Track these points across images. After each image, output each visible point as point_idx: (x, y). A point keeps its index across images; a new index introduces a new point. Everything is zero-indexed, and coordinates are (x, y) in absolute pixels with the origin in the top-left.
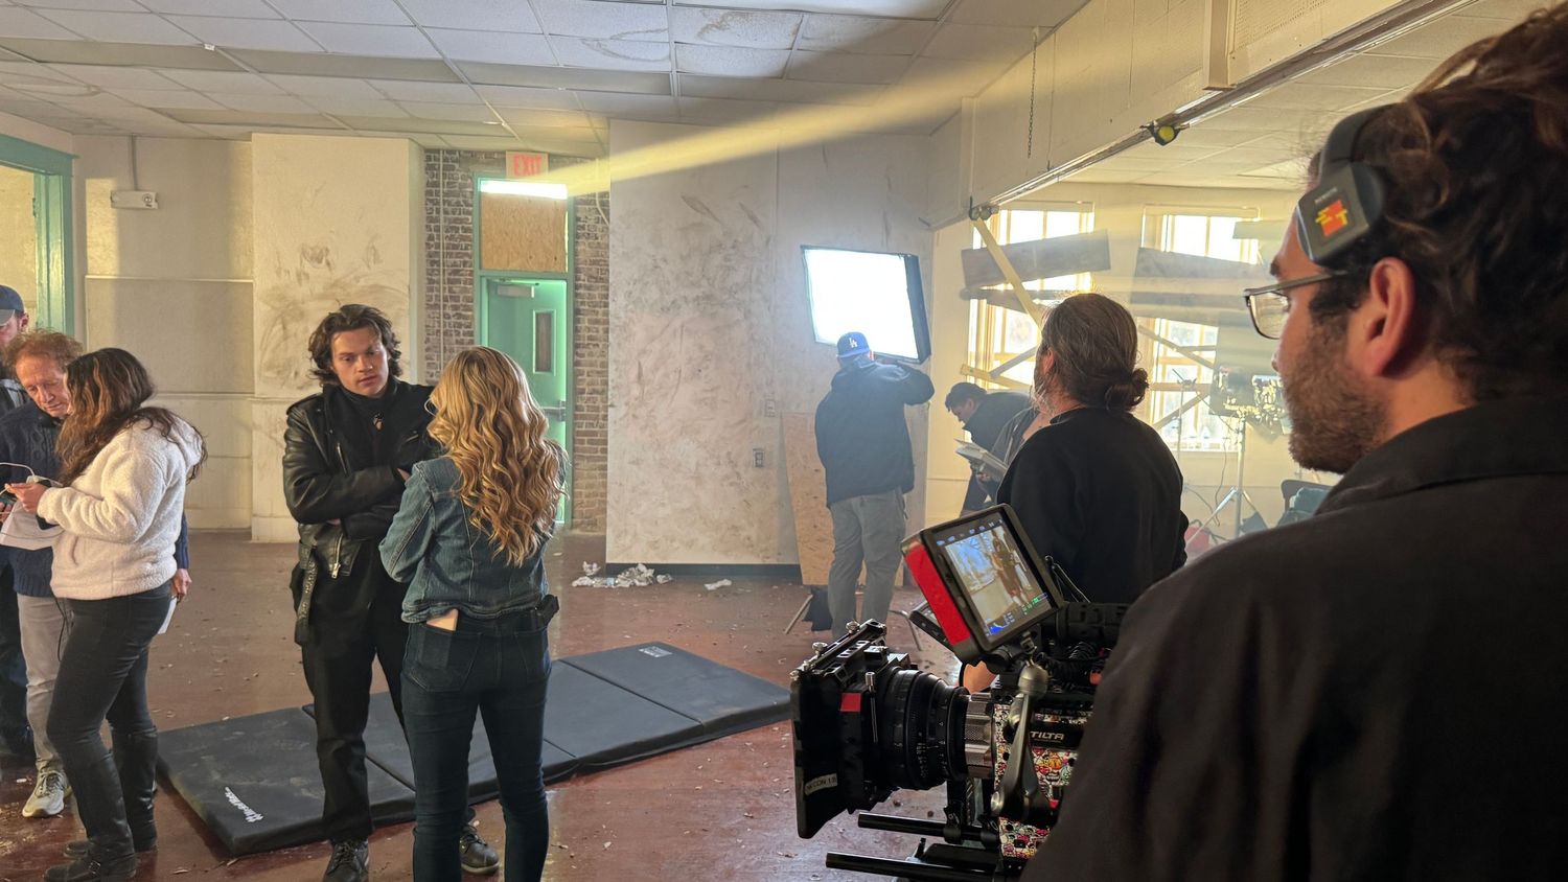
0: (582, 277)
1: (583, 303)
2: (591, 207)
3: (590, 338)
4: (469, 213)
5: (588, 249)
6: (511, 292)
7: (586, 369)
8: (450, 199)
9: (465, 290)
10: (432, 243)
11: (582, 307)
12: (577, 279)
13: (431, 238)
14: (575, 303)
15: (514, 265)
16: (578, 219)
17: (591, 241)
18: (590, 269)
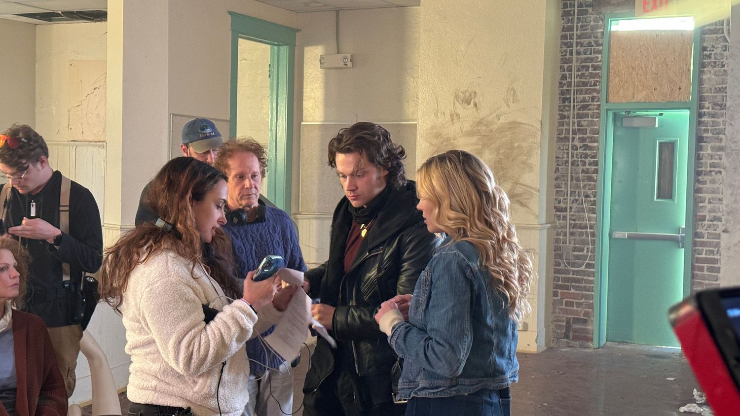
0: (707, 104)
1: (706, 131)
2: (719, 36)
3: (713, 165)
4: (600, 52)
5: (713, 77)
6: (636, 123)
7: (707, 196)
8: (582, 40)
9: (592, 123)
10: (564, 82)
11: (705, 135)
12: (701, 107)
13: (564, 77)
14: (698, 131)
15: (640, 97)
16: (704, 49)
17: (715, 69)
18: (715, 97)
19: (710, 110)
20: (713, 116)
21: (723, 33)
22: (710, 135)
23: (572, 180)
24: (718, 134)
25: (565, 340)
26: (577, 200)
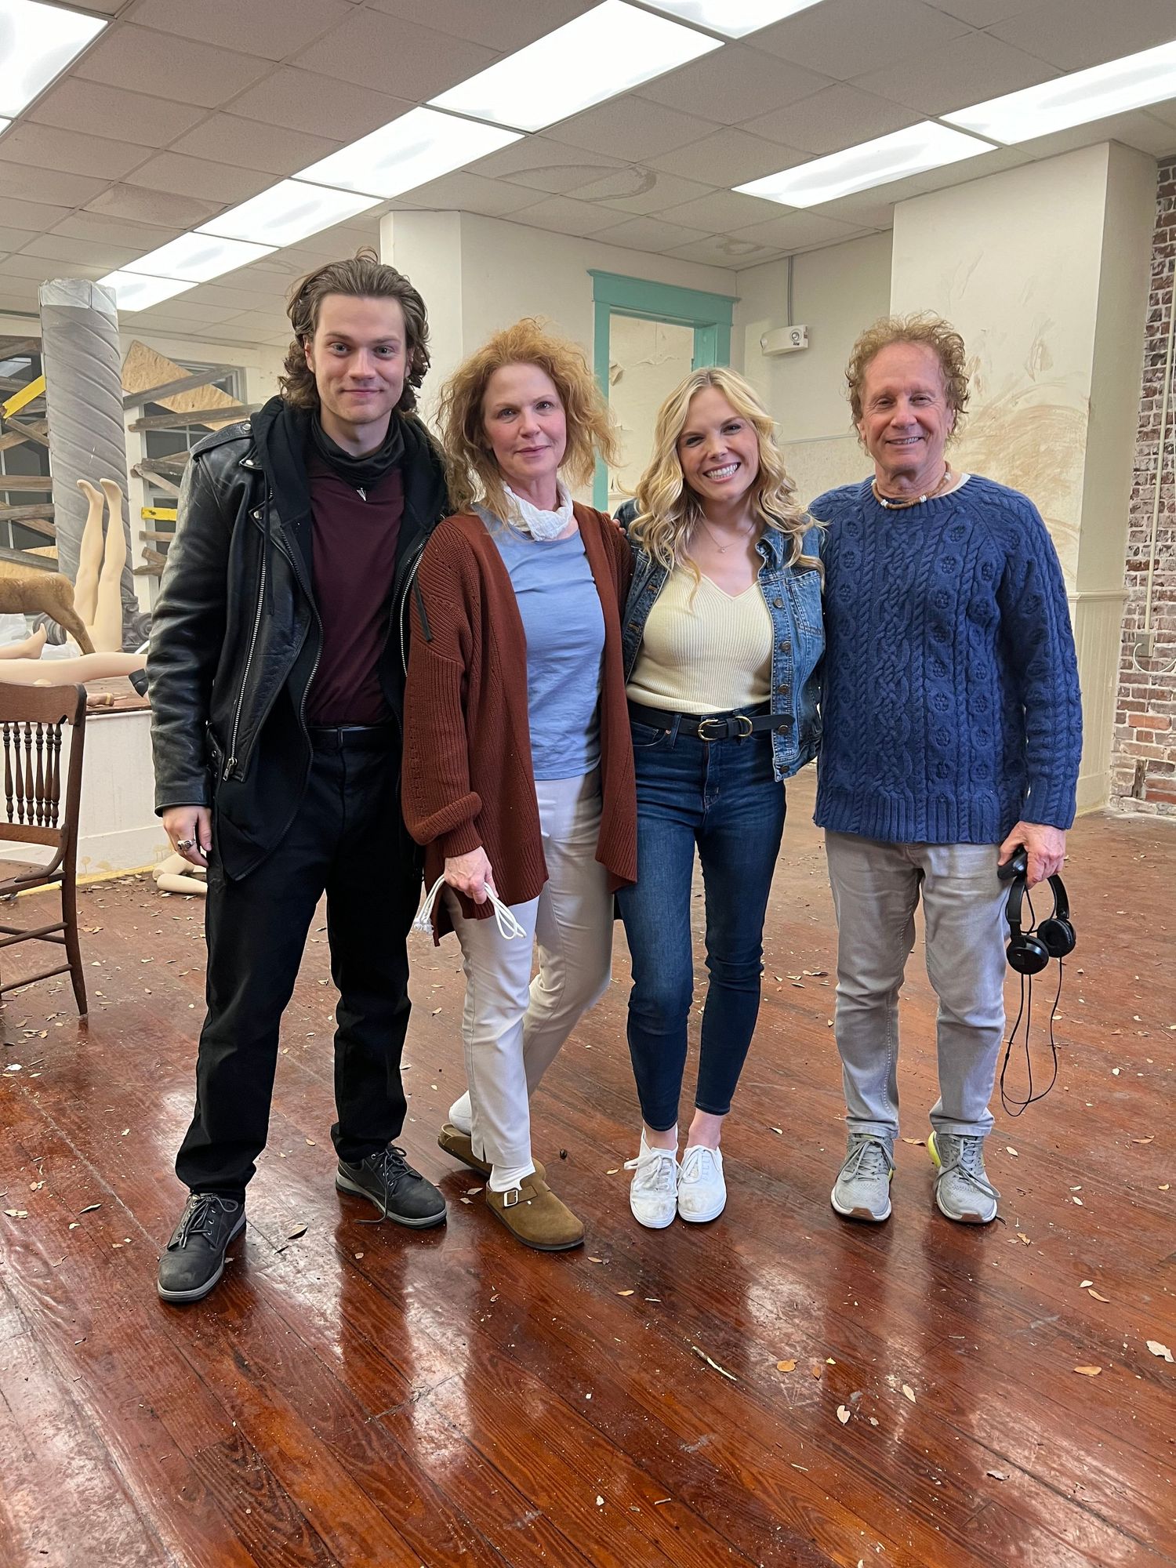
10: (1156, 324)
13: (1155, 316)
23: (1161, 511)
25: (1133, 799)
26: (1168, 547)
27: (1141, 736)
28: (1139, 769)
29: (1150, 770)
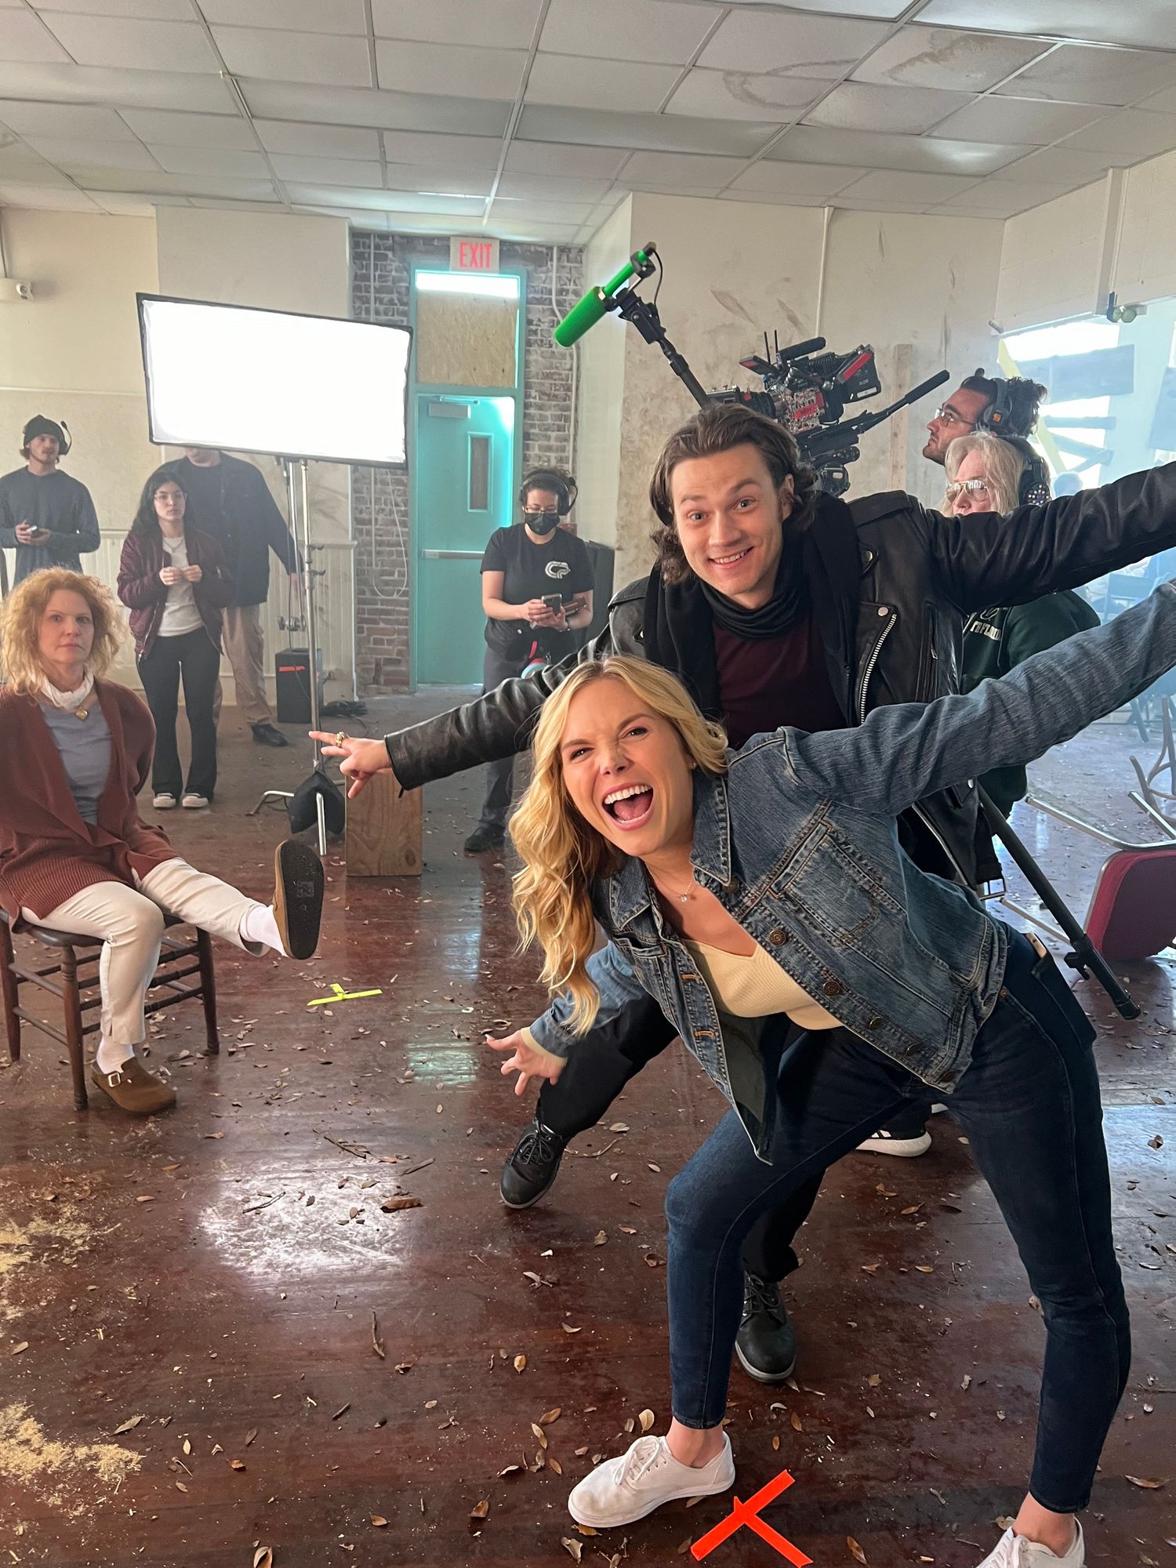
0: (533, 393)
2: (545, 307)
4: (404, 314)
5: (540, 359)
6: (445, 411)
12: (527, 396)
14: (524, 425)
15: (455, 378)
16: (530, 322)
17: (543, 349)
18: (543, 384)
19: (537, 400)
20: (540, 408)
21: (551, 303)
22: (536, 431)
23: (376, 483)
24: (546, 430)
25: (375, 686)
26: (383, 510)
27: (376, 642)
28: (377, 665)
29: (385, 664)
